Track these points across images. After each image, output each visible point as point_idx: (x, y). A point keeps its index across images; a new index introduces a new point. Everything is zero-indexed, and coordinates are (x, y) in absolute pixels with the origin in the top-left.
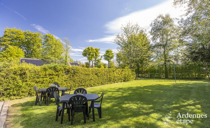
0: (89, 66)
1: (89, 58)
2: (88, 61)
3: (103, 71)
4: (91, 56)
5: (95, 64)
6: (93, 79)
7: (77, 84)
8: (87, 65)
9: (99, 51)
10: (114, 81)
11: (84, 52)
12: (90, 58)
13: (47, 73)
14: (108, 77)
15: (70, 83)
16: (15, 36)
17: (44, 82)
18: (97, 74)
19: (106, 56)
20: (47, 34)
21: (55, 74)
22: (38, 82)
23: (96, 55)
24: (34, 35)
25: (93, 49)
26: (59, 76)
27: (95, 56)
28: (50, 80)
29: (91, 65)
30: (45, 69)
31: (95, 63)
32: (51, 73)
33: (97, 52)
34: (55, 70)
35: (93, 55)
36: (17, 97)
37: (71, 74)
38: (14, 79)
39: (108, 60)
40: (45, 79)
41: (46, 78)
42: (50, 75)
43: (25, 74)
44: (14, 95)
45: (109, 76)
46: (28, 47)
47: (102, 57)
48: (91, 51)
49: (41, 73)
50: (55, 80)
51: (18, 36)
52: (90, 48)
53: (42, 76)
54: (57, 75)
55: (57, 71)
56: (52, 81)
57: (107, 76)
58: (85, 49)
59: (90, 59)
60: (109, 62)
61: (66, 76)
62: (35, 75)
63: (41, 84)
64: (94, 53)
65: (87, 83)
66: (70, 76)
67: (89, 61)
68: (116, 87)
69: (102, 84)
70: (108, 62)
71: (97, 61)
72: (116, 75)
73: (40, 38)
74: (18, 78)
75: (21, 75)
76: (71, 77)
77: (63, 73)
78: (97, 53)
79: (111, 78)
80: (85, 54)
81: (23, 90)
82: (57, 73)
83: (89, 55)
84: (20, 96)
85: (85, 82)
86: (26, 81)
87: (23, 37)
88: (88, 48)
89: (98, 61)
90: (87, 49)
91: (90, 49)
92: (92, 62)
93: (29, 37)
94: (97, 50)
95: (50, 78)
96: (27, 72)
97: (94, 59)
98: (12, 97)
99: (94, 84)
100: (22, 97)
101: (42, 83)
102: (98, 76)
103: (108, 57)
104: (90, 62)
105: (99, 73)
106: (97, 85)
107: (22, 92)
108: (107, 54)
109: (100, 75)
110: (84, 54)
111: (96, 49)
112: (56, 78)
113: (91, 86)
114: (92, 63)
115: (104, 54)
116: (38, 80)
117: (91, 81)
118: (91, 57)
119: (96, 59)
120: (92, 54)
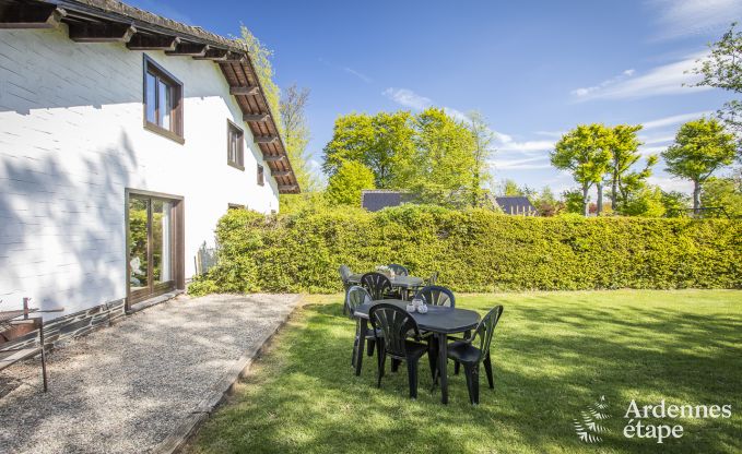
0: (583, 207)
1: (582, 174)
2: (577, 187)
3: (608, 230)
4: (590, 164)
5: (614, 196)
6: (549, 257)
7: (479, 274)
8: (575, 203)
9: (639, 137)
10: (680, 279)
11: (558, 150)
12: (588, 174)
13: (386, 232)
14: (638, 256)
15: (453, 268)
16: (353, 133)
17: (379, 257)
18: (573, 239)
19: (676, 155)
20: (426, 110)
21: (407, 235)
22: (365, 256)
23: (617, 157)
24: (394, 120)
25: (602, 130)
26: (418, 244)
27: (611, 160)
28: (394, 252)
29: (593, 201)
30: (380, 222)
31: (615, 194)
32: (396, 234)
33: (624, 141)
34: (408, 224)
35: (601, 160)
36: (322, 289)
37: (458, 236)
38: (315, 245)
39: (694, 175)
40: (381, 249)
41: (383, 248)
42: (394, 238)
43: (334, 232)
44: (317, 283)
45: (641, 253)
46: (382, 159)
47: (651, 162)
48: (590, 141)
49: (370, 234)
50: (408, 255)
51: (360, 132)
52: (585, 132)
53: (373, 241)
54: (413, 239)
55: (414, 228)
56: (400, 256)
57: (632, 252)
58: (565, 139)
59: (585, 179)
60: (698, 181)
61: (440, 245)
62: (357, 237)
63: (370, 263)
64: (607, 151)
65: (524, 272)
66: (457, 243)
67: (581, 185)
68: (665, 305)
69: (599, 284)
70: (693, 182)
71: (624, 186)
72: (692, 249)
73: (409, 128)
74: (322, 242)
75: (327, 236)
76: (461, 247)
77: (431, 233)
78: (622, 147)
79: (660, 264)
80: (562, 160)
81: (333, 273)
82: (413, 233)
83: (582, 160)
84: (328, 288)
85: (513, 270)
86: (338, 252)
87: (370, 132)
88: (576, 130)
89: (629, 181)
90: (574, 135)
91: (585, 137)
92: (599, 188)
93: (383, 130)
94: (623, 135)
95: (396, 249)
96: (338, 228)
97: (610, 177)
98: (313, 287)
99: (555, 282)
100: (331, 290)
101: (374, 261)
102: (576, 250)
103: (691, 158)
104: (585, 189)
105: (583, 236)
106: (573, 284)
107: (332, 278)
108: (688, 146)
109: (587, 246)
110: (561, 157)
111: (617, 132)
112: (412, 247)
113: (543, 287)
114: (600, 193)
115: (665, 149)
116: (363, 251)
117: (541, 266)
118: (593, 170)
119: (616, 174)
120: (594, 154)
